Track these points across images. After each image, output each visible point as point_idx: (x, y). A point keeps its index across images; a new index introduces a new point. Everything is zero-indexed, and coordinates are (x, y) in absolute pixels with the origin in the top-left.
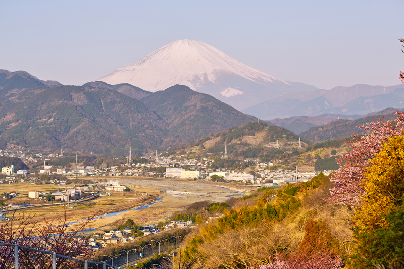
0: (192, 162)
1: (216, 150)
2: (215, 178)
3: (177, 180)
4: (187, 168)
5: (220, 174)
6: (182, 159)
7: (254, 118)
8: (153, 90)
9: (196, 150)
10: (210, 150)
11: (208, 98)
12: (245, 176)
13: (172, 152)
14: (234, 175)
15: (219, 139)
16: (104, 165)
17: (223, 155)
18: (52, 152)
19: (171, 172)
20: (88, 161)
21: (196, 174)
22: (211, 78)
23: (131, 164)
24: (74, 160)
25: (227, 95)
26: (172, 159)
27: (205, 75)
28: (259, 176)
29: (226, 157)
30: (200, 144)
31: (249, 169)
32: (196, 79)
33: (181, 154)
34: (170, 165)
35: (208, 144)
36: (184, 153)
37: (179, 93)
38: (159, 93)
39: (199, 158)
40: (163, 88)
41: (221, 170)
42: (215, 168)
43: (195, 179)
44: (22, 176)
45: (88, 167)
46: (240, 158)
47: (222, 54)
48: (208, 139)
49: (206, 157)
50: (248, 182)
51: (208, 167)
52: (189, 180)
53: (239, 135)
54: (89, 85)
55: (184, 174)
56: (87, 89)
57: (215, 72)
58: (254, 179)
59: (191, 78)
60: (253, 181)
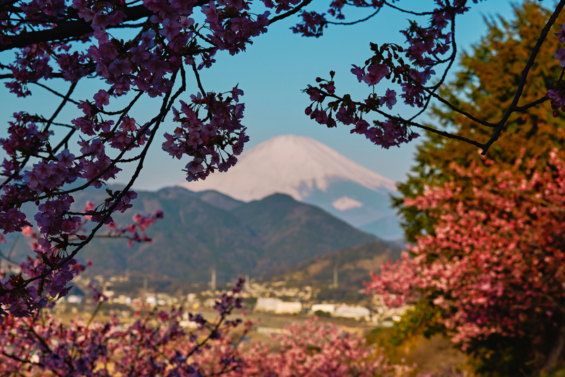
0: (291, 293)
1: (323, 277)
2: (319, 313)
3: (271, 314)
4: (286, 299)
5: (327, 308)
6: (279, 288)
7: (373, 237)
8: (247, 198)
9: (297, 276)
10: (317, 277)
11: (315, 210)
12: (357, 312)
13: (266, 279)
14: (346, 311)
15: (327, 263)
16: (180, 292)
17: (332, 283)
18: (116, 274)
19: (265, 304)
20: (159, 288)
21: (295, 307)
22: (322, 185)
23: (213, 292)
24: (141, 286)
25: (342, 206)
26: (267, 287)
27: (314, 181)
28: (376, 312)
29: (335, 285)
30: (303, 268)
31: (364, 302)
32: (302, 186)
33: (278, 280)
34: (263, 295)
35: (314, 269)
36: (282, 279)
37: (279, 202)
38: (254, 203)
39: (301, 287)
40: (259, 196)
41: (329, 303)
42: (320, 300)
43: (295, 315)
44: (74, 305)
45: (160, 296)
46: (354, 288)
47: (335, 155)
48: (313, 262)
49: (310, 285)
50: (362, 319)
51: (312, 299)
52: (287, 315)
53: (354, 258)
54: (166, 190)
55: (281, 307)
56: (163, 196)
57: (327, 178)
58: (371, 316)
59: (297, 184)
60: (368, 319)
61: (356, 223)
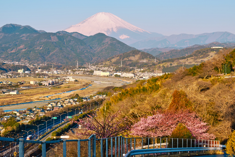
0: (106, 68)
1: (117, 63)
2: (116, 76)
3: (99, 76)
4: (104, 71)
5: (119, 74)
6: (101, 67)
7: (134, 48)
8: (88, 35)
9: (108, 63)
10: (114, 63)
11: (113, 39)
12: (130, 75)
13: (96, 64)
14: (125, 75)
15: (118, 58)
16: (65, 69)
17: (120, 65)
18: (41, 63)
19: (96, 73)
20: (58, 68)
21: (107, 74)
22: (115, 30)
23: (78, 69)
24: (51, 67)
25: (122, 38)
26: (97, 67)
27: (112, 28)
28: (136, 75)
29: (121, 66)
30: (110, 60)
31: (132, 72)
32: (108, 30)
33: (101, 65)
34: (96, 70)
35: (114, 60)
36: (102, 64)
37: (100, 37)
38: (91, 36)
39: (109, 67)
40: (93, 34)
41: (119, 72)
42: (116, 71)
43: (107, 76)
44: (27, 74)
45: (58, 70)
46: (128, 67)
47: (120, 19)
48: (113, 58)
49: (112, 66)
50: (132, 78)
51: (113, 71)
52: (105, 76)
53: (128, 56)
54: (59, 32)
55: (102, 74)
56: (58, 34)
57: (117, 27)
58: (134, 76)
59: (106, 30)
60: (134, 77)
61: (128, 44)
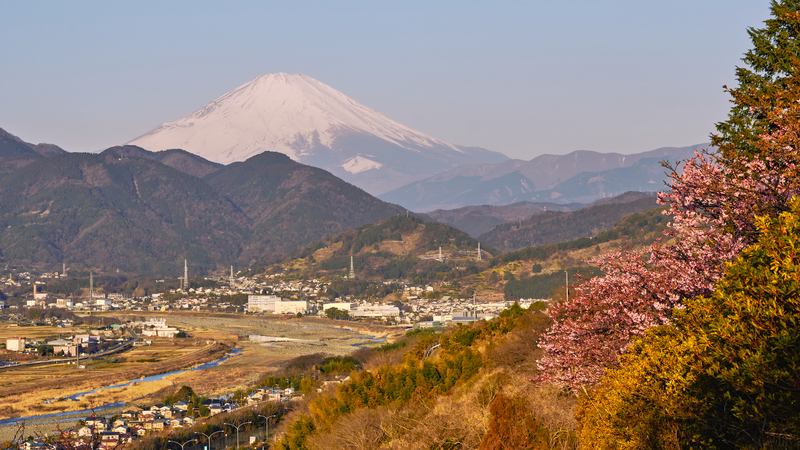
0: (293, 287)
1: (335, 265)
2: (333, 313)
3: (267, 316)
4: (285, 296)
5: (342, 306)
6: (276, 281)
7: (400, 209)
8: (225, 161)
9: (300, 265)
10: (325, 265)
11: (320, 175)
12: (385, 310)
13: (257, 269)
14: (365, 309)
15: (340, 245)
16: (139, 291)
17: (348, 273)
18: (47, 269)
19: (259, 303)
20: (110, 286)
21: (300, 306)
22: (326, 140)
23: (187, 290)
24: (86, 284)
25: (355, 169)
26: (259, 281)
27: (316, 134)
28: (409, 310)
29: (352, 276)
30: (307, 254)
31: (392, 297)
32: (300, 142)
33: (275, 271)
34: (255, 291)
35: (321, 255)
36: (279, 270)
37: (270, 165)
38: (235, 166)
39: (305, 279)
40: (242, 156)
41: (344, 300)
42: (333, 296)
43: (299, 315)
45: (111, 296)
46: (377, 279)
47: (344, 98)
48: (321, 246)
49: (318, 276)
50: (391, 320)
51: (320, 294)
52: (288, 316)
53: (376, 238)
54: (112, 152)
55: (279, 306)
56: (109, 159)
57: (332, 130)
58: (401, 315)
59: (292, 140)
60: (398, 319)
61: (375, 190)
